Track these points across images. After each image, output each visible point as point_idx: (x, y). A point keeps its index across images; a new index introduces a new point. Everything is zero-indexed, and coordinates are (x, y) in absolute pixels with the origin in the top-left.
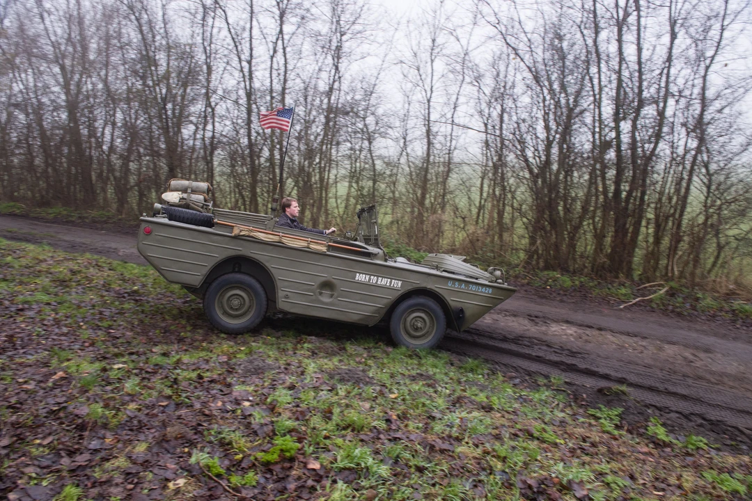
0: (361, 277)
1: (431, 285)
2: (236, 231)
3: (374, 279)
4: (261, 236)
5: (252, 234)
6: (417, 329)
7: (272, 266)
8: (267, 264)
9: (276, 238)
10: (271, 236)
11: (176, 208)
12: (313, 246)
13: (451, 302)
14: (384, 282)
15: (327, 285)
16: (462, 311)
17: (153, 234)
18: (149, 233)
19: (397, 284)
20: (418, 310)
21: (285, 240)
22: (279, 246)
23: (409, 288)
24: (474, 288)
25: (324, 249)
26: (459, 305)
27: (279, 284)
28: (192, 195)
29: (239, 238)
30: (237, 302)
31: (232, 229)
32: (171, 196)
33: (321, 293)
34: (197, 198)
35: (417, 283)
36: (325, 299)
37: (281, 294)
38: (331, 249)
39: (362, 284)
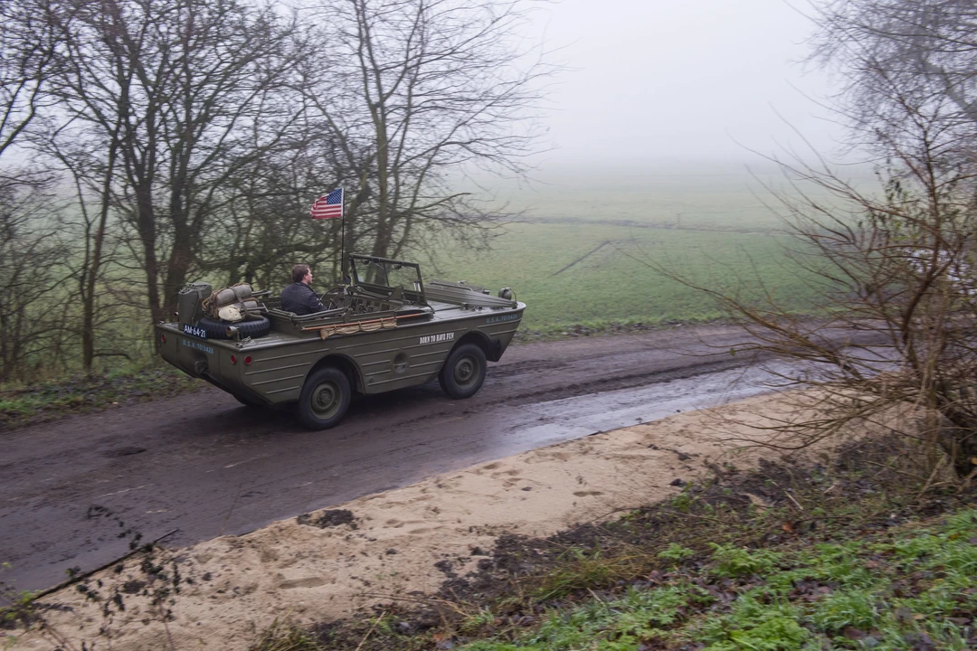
0: (424, 340)
1: (478, 328)
2: (325, 335)
3: (433, 337)
4: (345, 330)
5: (337, 332)
6: (464, 375)
7: (354, 356)
8: (350, 356)
9: (357, 328)
10: (352, 328)
11: (244, 324)
12: (385, 325)
13: (491, 338)
14: (441, 338)
15: (400, 357)
16: (499, 342)
17: (252, 361)
19: (451, 336)
21: (364, 328)
22: (362, 335)
23: (460, 335)
24: (504, 318)
25: (394, 325)
26: (494, 338)
27: (363, 371)
28: (246, 304)
29: (329, 339)
30: (326, 396)
31: (318, 333)
32: (230, 313)
33: (396, 367)
34: (250, 304)
35: (465, 329)
36: (400, 371)
37: (366, 380)
38: (399, 321)
39: (425, 346)
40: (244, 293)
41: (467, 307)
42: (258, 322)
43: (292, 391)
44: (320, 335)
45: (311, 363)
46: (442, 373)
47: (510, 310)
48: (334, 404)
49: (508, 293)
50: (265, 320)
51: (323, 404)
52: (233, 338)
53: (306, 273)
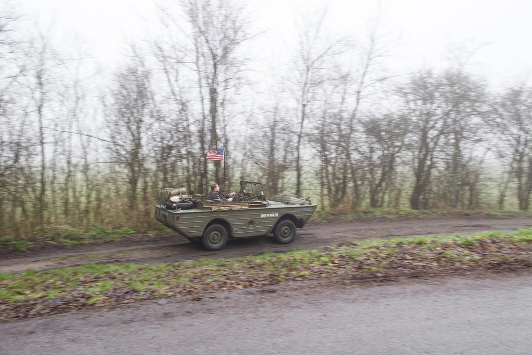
0: (263, 216)
1: (290, 212)
2: (213, 209)
3: (268, 215)
4: (223, 208)
5: (219, 209)
6: (285, 234)
7: (229, 220)
8: (227, 220)
9: (229, 208)
10: (227, 208)
11: (180, 204)
12: (243, 207)
13: (298, 217)
14: (272, 215)
15: (251, 222)
16: (302, 219)
17: (180, 218)
18: (178, 218)
19: (277, 215)
20: (285, 226)
21: (233, 208)
22: (231, 211)
23: (282, 215)
24: (305, 209)
25: (248, 208)
26: (300, 217)
27: (233, 227)
28: (183, 196)
29: (215, 211)
30: (216, 237)
31: (211, 208)
32: (175, 199)
33: (249, 226)
34: (185, 196)
35: (284, 212)
36: (251, 228)
37: (234, 231)
38: (250, 206)
39: (263, 218)
40: (183, 191)
41: (287, 203)
42: (187, 203)
43: (199, 233)
44: (211, 210)
45: (208, 221)
46: (273, 231)
47: (308, 205)
48: (221, 240)
49: (310, 199)
50: (191, 203)
51: (214, 240)
52: (174, 209)
53: (216, 187)
